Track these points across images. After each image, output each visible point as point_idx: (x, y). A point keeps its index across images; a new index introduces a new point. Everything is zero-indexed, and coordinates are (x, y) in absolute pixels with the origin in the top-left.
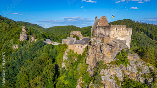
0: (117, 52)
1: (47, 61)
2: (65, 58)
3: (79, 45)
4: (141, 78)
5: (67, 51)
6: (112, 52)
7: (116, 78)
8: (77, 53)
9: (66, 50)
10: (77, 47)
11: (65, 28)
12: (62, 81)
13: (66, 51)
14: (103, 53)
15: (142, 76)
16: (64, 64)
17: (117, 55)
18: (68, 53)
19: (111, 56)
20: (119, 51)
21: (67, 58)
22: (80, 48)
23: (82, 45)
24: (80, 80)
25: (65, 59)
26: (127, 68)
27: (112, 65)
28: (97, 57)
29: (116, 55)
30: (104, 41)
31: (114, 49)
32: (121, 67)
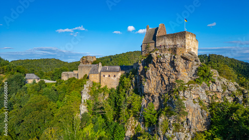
0: (195, 68)
1: (48, 106)
2: (85, 97)
3: (111, 74)
4: (228, 98)
5: (88, 86)
6: (188, 68)
7: (200, 102)
8: (106, 86)
9: (85, 84)
10: (107, 76)
11: (40, 63)
12: (90, 135)
13: (85, 86)
14: (177, 70)
15: (229, 95)
16: (85, 107)
17: (196, 71)
18: (90, 88)
19: (187, 73)
20: (197, 67)
21: (90, 96)
22: (112, 78)
23: (115, 73)
24: (131, 121)
25: (85, 99)
26: (211, 88)
27: (192, 85)
28: (166, 78)
29: (193, 71)
30: (177, 53)
31: (190, 64)
32: (204, 88)
